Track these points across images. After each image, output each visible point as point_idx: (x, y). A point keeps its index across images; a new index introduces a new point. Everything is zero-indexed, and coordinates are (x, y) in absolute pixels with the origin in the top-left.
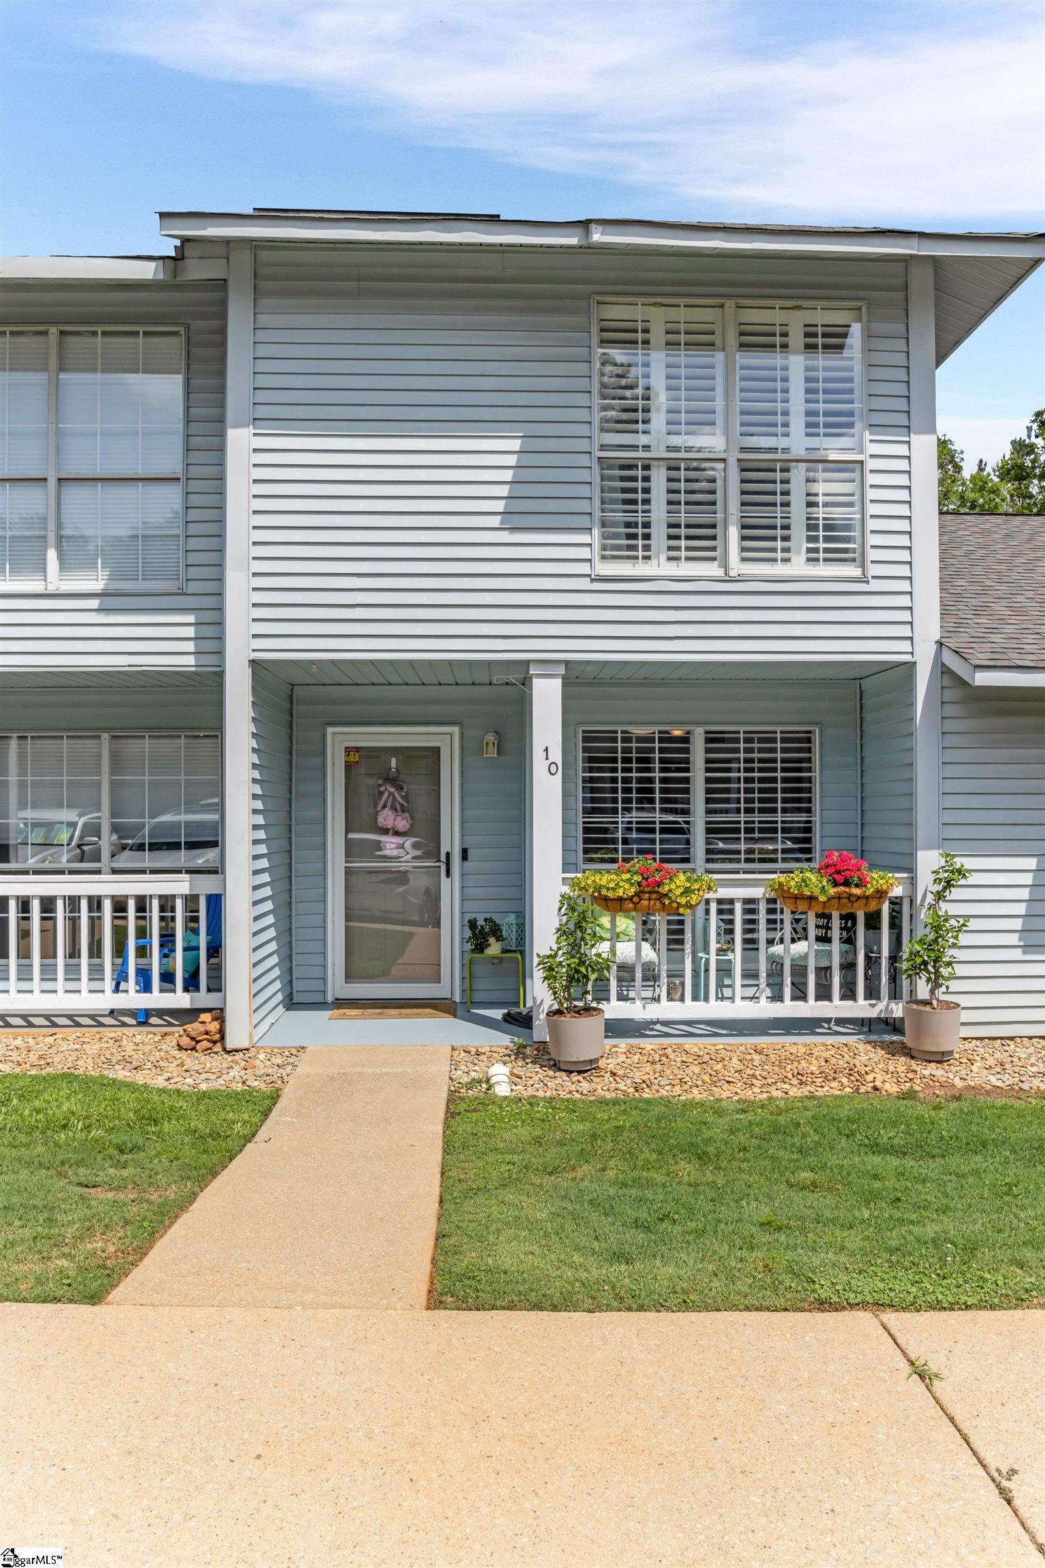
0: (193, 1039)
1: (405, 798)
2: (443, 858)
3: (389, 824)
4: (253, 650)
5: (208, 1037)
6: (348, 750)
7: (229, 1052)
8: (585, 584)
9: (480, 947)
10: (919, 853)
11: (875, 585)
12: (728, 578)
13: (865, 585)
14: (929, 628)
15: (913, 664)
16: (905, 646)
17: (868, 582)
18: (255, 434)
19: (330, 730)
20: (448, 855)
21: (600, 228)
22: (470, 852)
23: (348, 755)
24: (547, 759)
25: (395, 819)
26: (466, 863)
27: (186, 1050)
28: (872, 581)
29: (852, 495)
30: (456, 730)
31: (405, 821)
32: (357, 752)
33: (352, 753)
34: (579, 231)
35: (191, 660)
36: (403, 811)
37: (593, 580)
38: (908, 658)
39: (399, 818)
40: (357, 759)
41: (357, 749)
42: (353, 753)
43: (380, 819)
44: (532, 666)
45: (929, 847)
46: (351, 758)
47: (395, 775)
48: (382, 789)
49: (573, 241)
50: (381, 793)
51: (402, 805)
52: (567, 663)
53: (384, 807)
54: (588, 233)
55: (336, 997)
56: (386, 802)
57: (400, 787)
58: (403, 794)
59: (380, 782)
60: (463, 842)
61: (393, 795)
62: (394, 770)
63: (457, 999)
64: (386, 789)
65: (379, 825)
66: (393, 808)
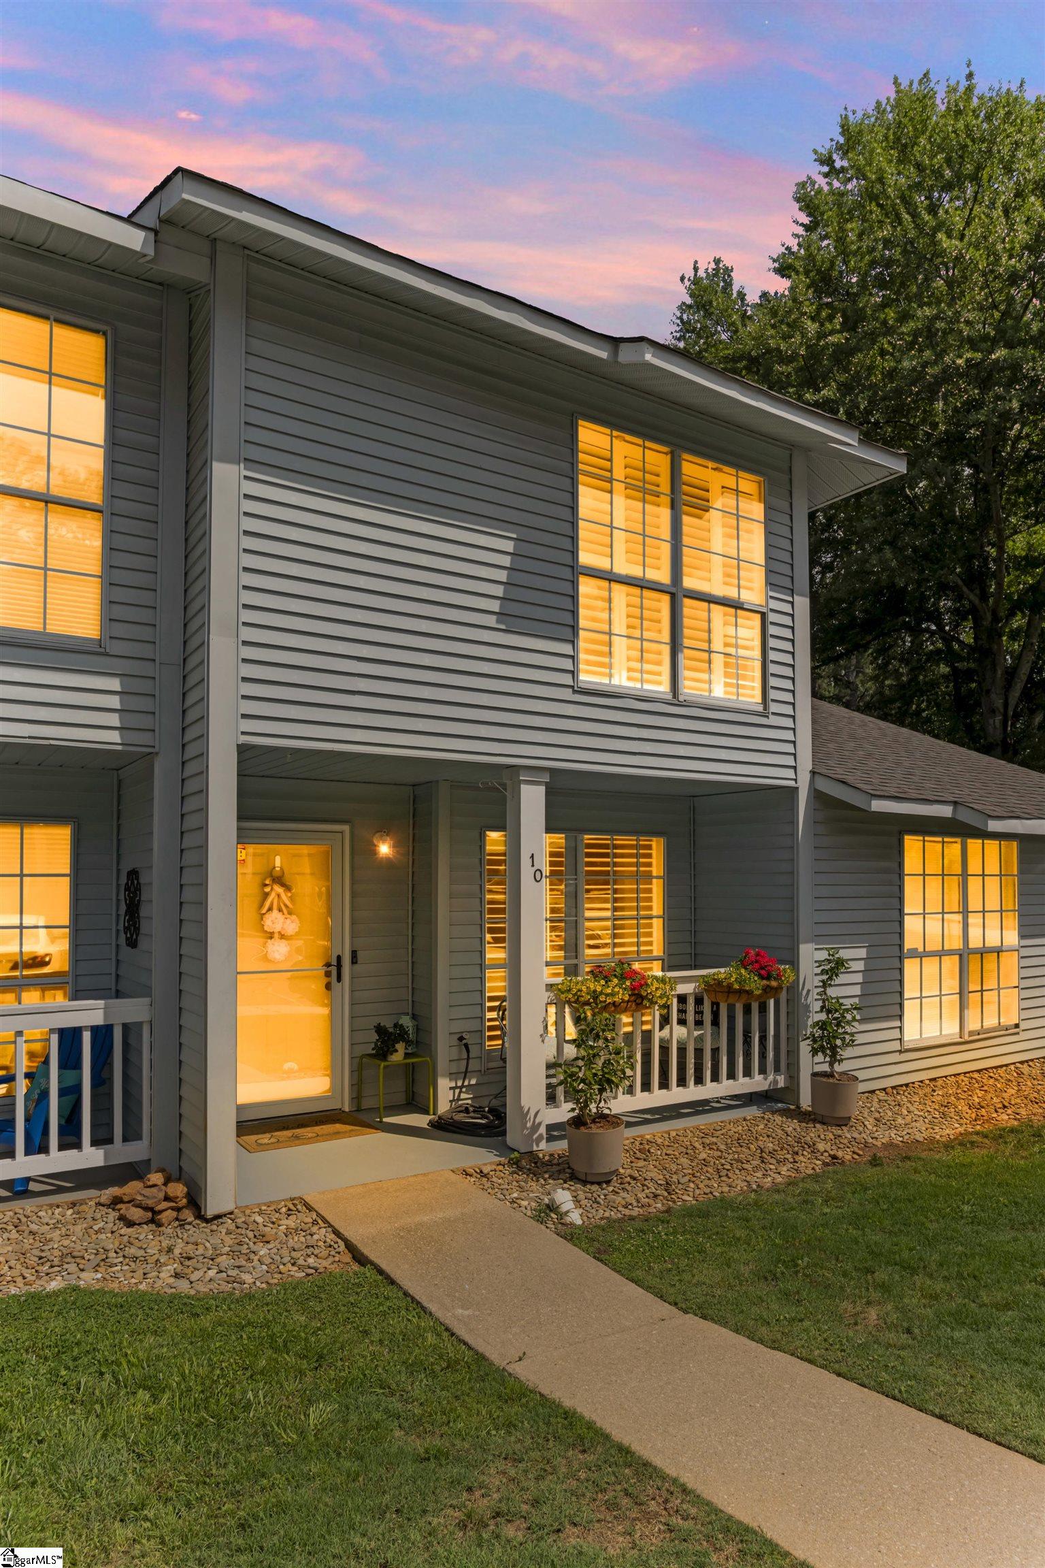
0: (146, 1209)
1: (291, 899)
2: (334, 962)
3: (277, 928)
4: (243, 733)
5: (174, 1204)
7: (207, 1221)
8: (567, 694)
9: (382, 1052)
10: (801, 946)
11: (773, 720)
12: (677, 702)
13: (766, 719)
14: (806, 762)
15: (797, 788)
16: (790, 773)
17: (768, 717)
18: (246, 477)
20: (338, 958)
21: (652, 350)
22: (360, 955)
24: (533, 866)
25: (284, 922)
26: (356, 966)
27: (139, 1224)
28: (771, 716)
29: (753, 640)
30: (346, 828)
31: (294, 924)
34: (608, 346)
35: (115, 737)
36: (290, 913)
37: (575, 692)
38: (792, 783)
39: (288, 921)
40: (243, 858)
43: (268, 922)
44: (521, 772)
45: (807, 942)
47: (280, 875)
48: (267, 889)
49: (604, 355)
50: (266, 895)
51: (288, 908)
52: (552, 771)
53: (270, 909)
54: (615, 352)
56: (272, 904)
57: (287, 888)
58: (289, 894)
59: (267, 882)
60: (352, 944)
61: (279, 896)
62: (278, 869)
63: (347, 1109)
64: (272, 889)
65: (266, 928)
66: (280, 910)
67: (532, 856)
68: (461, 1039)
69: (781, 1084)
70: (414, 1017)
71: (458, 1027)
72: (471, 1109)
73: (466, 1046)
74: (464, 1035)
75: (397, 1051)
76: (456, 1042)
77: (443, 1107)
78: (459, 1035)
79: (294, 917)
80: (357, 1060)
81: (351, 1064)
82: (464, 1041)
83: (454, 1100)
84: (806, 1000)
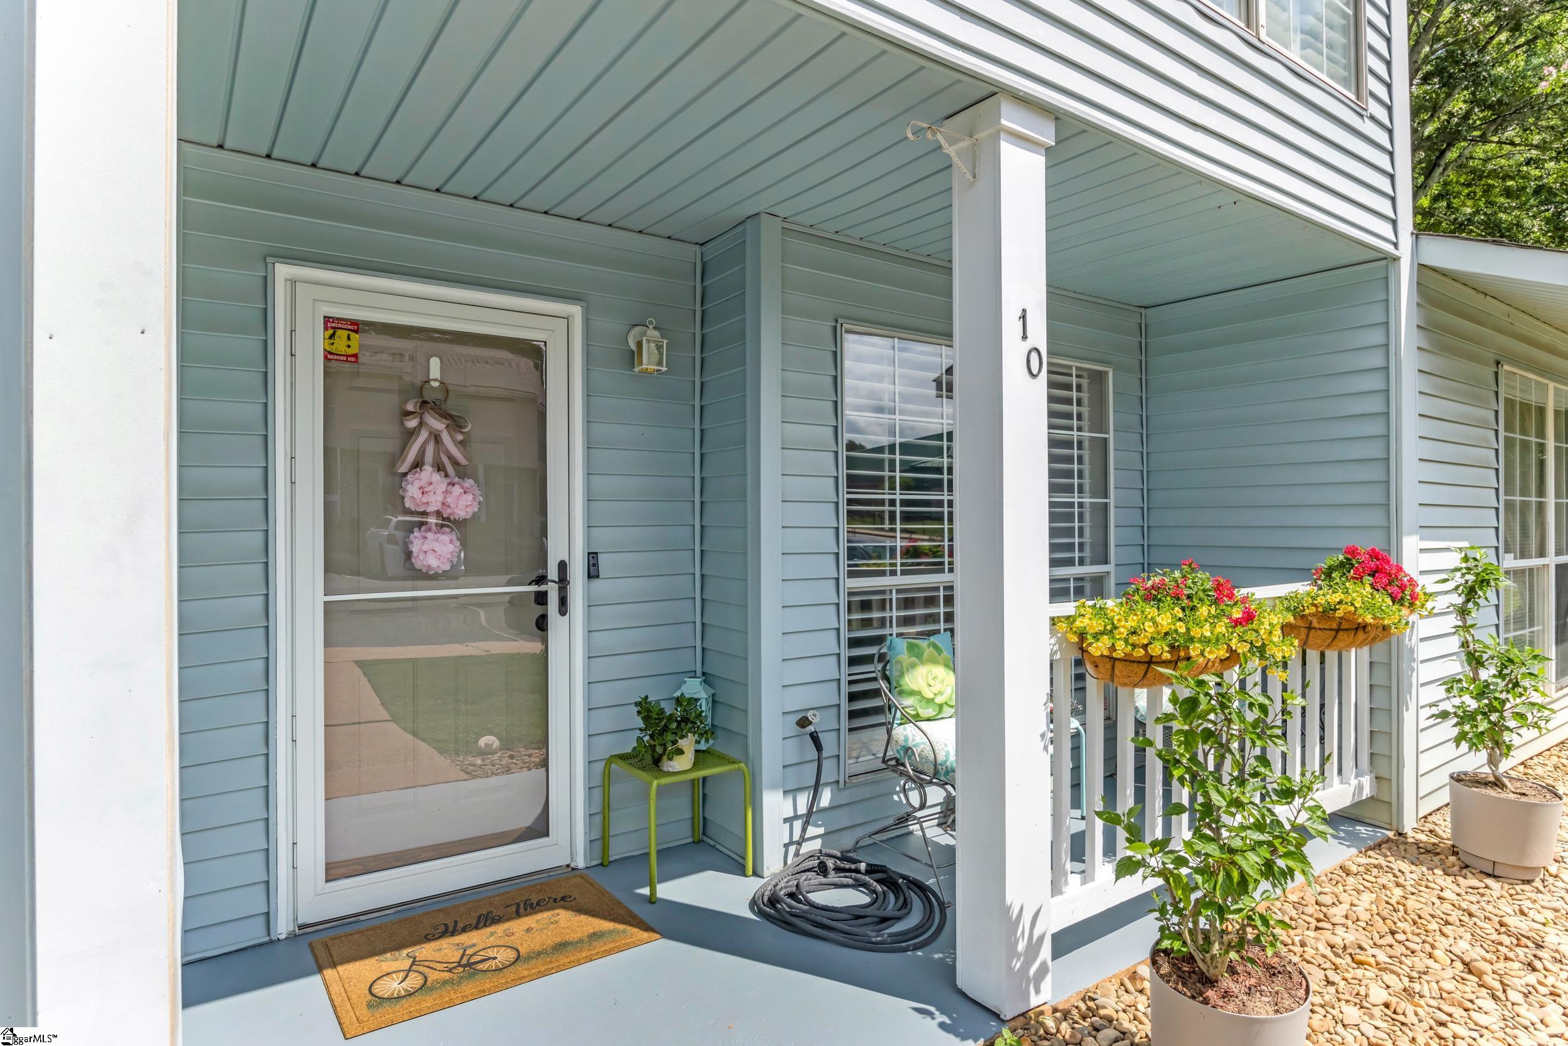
1: (464, 445)
2: (553, 573)
3: (433, 504)
6: (332, 324)
9: (653, 755)
15: (1397, 259)
16: (1389, 231)
19: (283, 271)
20: (563, 566)
22: (602, 561)
23: (332, 336)
25: (448, 492)
26: (596, 583)
30: (575, 311)
31: (470, 497)
32: (356, 332)
33: (342, 334)
36: (460, 474)
38: (1392, 249)
39: (457, 490)
40: (355, 348)
41: (356, 326)
42: (345, 333)
43: (412, 491)
46: (340, 346)
47: (439, 396)
48: (412, 423)
50: (411, 434)
51: (455, 463)
53: (418, 465)
55: (301, 921)
56: (422, 452)
57: (456, 423)
58: (460, 437)
59: (410, 407)
60: (588, 539)
61: (436, 438)
62: (435, 384)
63: (580, 863)
64: (421, 424)
65: (408, 504)
66: (439, 467)
67: (1023, 317)
68: (803, 722)
69: (1367, 793)
70: (707, 679)
71: (799, 700)
72: (830, 863)
73: (814, 737)
74: (810, 715)
75: (680, 752)
76: (794, 729)
77: (773, 862)
78: (800, 716)
79: (469, 483)
80: (599, 767)
81: (589, 775)
82: (811, 728)
83: (791, 843)
84: (1410, 640)
